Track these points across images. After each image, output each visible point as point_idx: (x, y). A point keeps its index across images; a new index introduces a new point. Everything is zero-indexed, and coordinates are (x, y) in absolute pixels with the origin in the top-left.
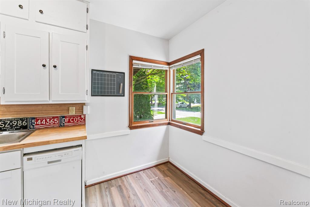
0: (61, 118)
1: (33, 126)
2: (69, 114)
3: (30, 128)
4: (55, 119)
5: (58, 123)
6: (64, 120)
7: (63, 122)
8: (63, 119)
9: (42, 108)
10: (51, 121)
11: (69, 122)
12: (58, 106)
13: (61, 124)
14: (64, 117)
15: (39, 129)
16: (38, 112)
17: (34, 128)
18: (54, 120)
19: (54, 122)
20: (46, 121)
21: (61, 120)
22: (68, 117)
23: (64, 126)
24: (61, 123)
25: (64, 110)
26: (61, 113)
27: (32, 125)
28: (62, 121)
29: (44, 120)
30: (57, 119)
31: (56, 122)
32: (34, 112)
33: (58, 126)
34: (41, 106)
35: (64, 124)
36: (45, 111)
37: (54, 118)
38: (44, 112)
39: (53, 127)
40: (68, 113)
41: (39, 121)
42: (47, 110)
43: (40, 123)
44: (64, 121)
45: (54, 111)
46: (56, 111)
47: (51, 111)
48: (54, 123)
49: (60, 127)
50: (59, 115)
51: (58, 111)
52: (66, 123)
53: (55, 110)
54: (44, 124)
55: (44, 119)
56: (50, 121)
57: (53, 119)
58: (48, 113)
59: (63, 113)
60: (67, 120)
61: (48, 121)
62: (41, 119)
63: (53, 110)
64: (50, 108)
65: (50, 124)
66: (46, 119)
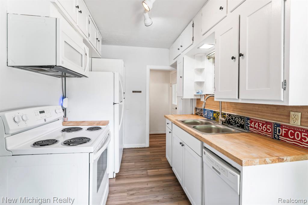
0: (275, 126)
1: (248, 127)
2: (289, 123)
3: (246, 129)
4: (268, 126)
5: (271, 132)
6: (279, 130)
7: (278, 134)
8: (278, 128)
9: (257, 108)
10: (264, 127)
11: (286, 135)
12: (274, 108)
13: (275, 136)
14: (279, 126)
15: (252, 132)
16: (254, 112)
17: (248, 130)
18: (266, 127)
19: (267, 129)
20: (259, 125)
21: (275, 129)
22: (284, 128)
23: (278, 139)
24: (275, 133)
25: (283, 115)
26: (278, 120)
27: (247, 125)
28: (276, 131)
29: (257, 124)
30: (270, 126)
31: (269, 130)
32: (252, 112)
33: (271, 136)
34: (257, 106)
35: (278, 136)
36: (261, 112)
37: (267, 123)
38: (259, 113)
39: (266, 135)
40: (288, 121)
41: (253, 123)
42: (263, 111)
43: (253, 126)
44: (279, 132)
45: (270, 115)
46: (272, 115)
47: (267, 113)
48: (266, 131)
49: (273, 138)
50: (274, 122)
51: (274, 116)
52: (281, 135)
53: (271, 113)
54: (257, 128)
55: (257, 122)
56: (262, 126)
57: (265, 125)
58: (264, 116)
59: (280, 120)
60: (283, 132)
61: (260, 126)
62: (254, 122)
63: (269, 113)
64: (266, 109)
65: (262, 130)
66: (258, 123)
